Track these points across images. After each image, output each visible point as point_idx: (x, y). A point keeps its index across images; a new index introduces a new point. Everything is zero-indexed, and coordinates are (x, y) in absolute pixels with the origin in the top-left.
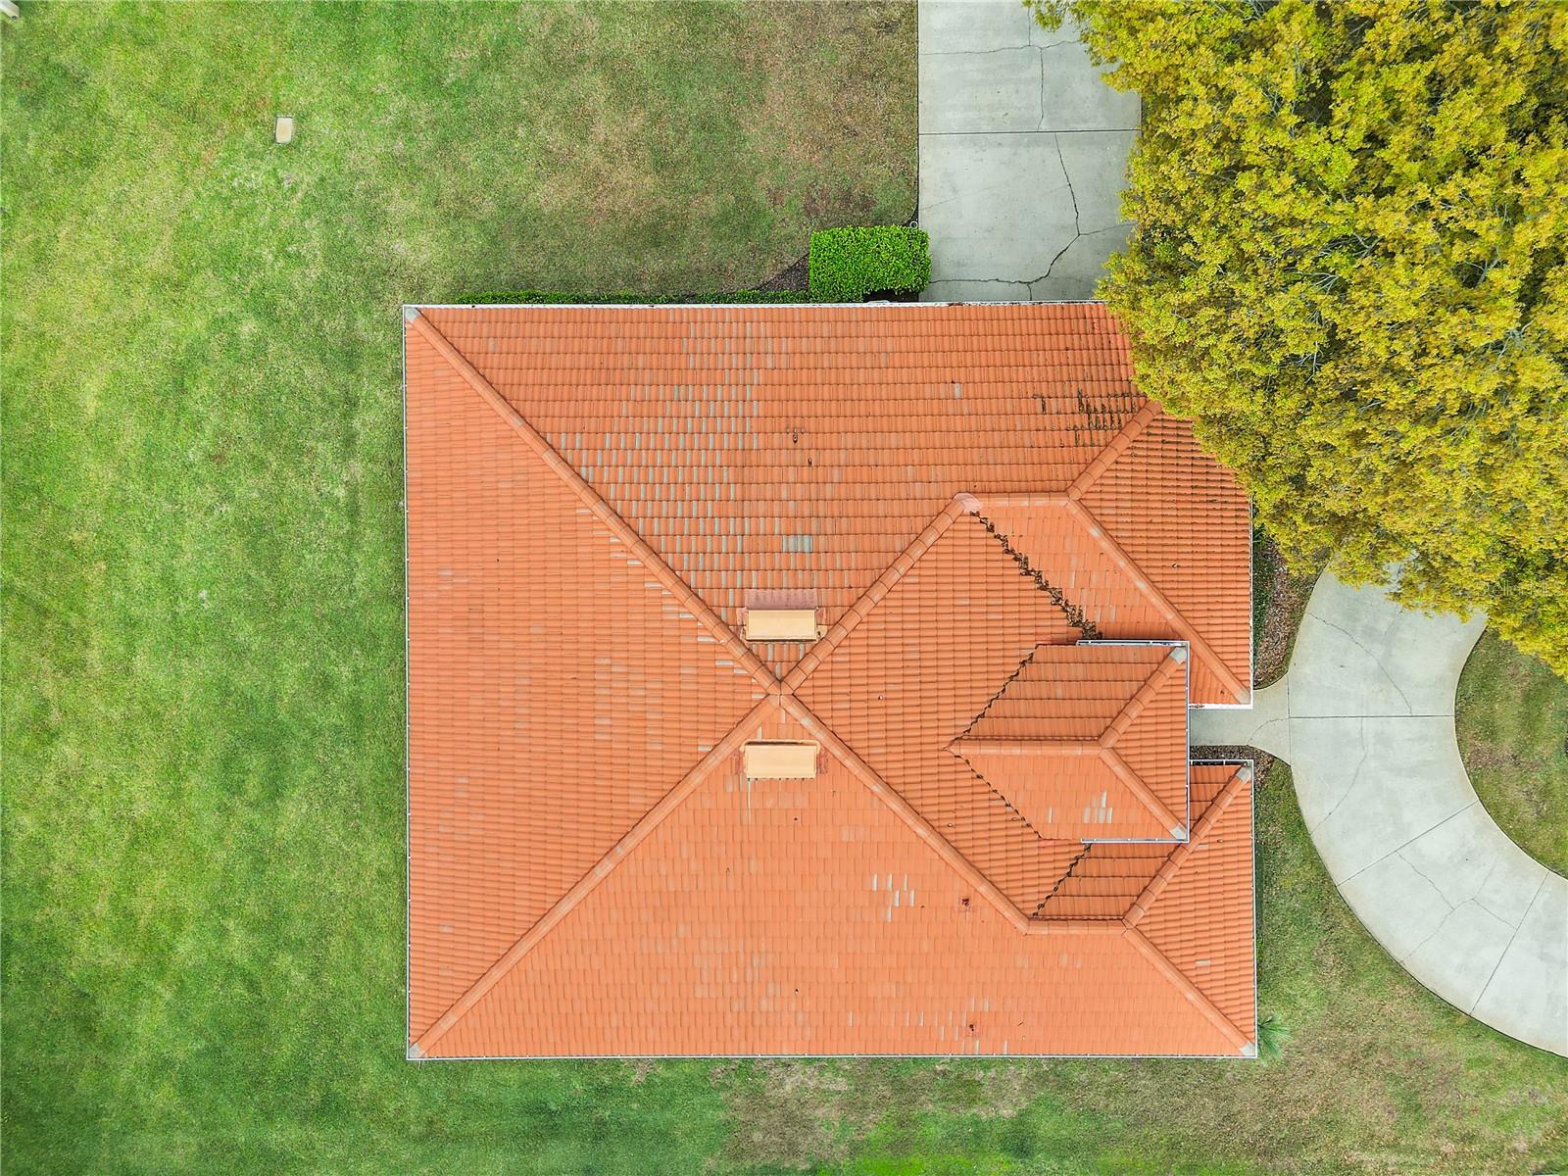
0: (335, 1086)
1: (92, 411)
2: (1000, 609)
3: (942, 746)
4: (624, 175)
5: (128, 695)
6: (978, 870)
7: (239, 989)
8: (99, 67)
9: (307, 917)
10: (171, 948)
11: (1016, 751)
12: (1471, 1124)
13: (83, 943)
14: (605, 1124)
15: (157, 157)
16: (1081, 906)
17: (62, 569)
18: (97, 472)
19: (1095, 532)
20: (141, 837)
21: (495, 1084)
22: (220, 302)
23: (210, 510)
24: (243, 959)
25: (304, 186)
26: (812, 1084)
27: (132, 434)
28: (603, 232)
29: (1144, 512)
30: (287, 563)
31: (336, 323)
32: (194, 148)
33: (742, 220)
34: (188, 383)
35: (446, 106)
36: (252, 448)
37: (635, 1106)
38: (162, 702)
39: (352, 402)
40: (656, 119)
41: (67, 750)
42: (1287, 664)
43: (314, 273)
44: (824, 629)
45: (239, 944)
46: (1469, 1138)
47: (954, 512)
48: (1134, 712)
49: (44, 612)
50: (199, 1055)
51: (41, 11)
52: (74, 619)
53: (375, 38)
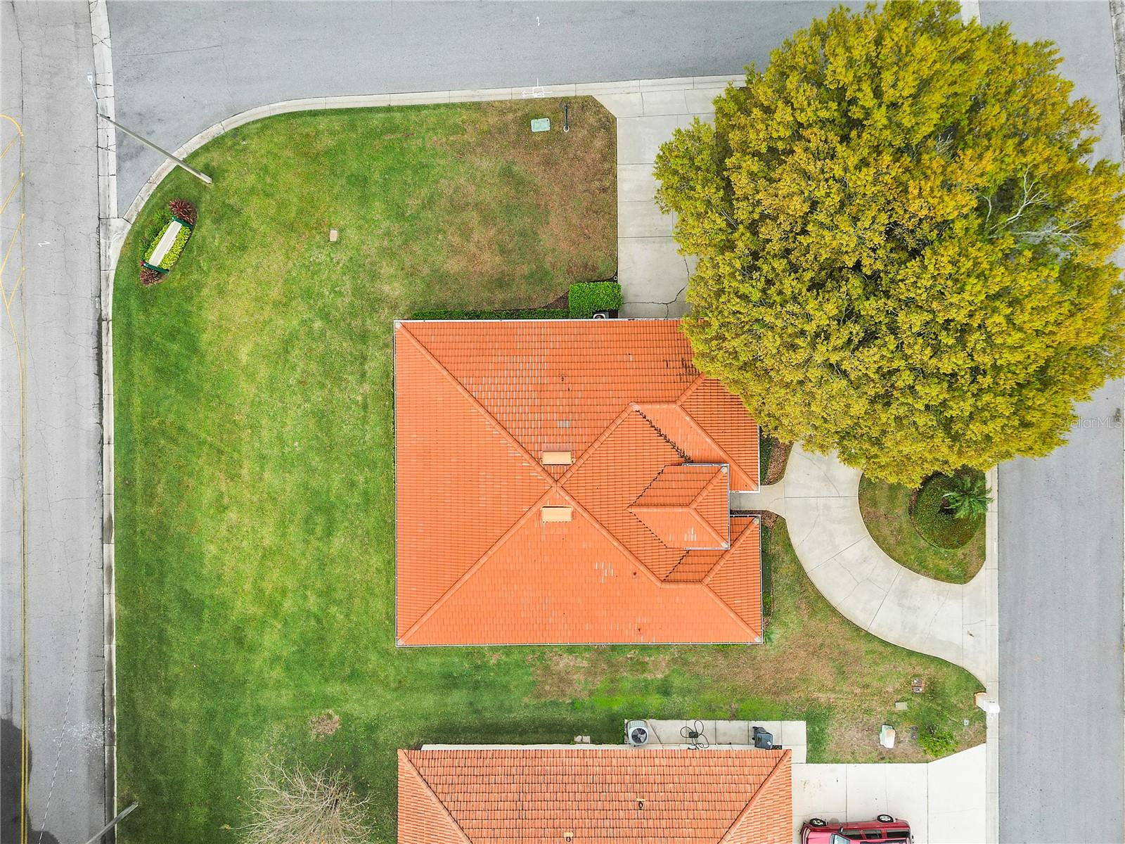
0: (357, 666)
1: (244, 361)
2: (649, 451)
3: (624, 508)
4: (486, 256)
5: (261, 490)
6: (640, 560)
7: (313, 622)
8: (248, 205)
9: (344, 590)
10: (281, 605)
11: (655, 510)
12: (867, 680)
13: (239, 603)
14: (478, 682)
15: (275, 246)
16: (684, 576)
17: (230, 432)
18: (247, 389)
19: (688, 418)
20: (267, 554)
21: (429, 664)
22: (305, 313)
23: (300, 405)
24: (314, 609)
25: (343, 261)
26: (572, 664)
27: (263, 372)
28: (477, 281)
29: (709, 410)
30: (334, 430)
31: (357, 323)
32: (292, 243)
33: (540, 277)
34: (289, 349)
35: (406, 225)
36: (319, 378)
37: (492, 674)
38: (277, 493)
39: (364, 358)
40: (500, 231)
41: (232, 515)
42: (784, 474)
43: (347, 300)
44: (574, 460)
45: (313, 602)
46: (866, 686)
47: (629, 411)
48: (705, 493)
49: (220, 452)
50: (294, 653)
51: (221, 180)
52: (236, 455)
53: (374, 195)
